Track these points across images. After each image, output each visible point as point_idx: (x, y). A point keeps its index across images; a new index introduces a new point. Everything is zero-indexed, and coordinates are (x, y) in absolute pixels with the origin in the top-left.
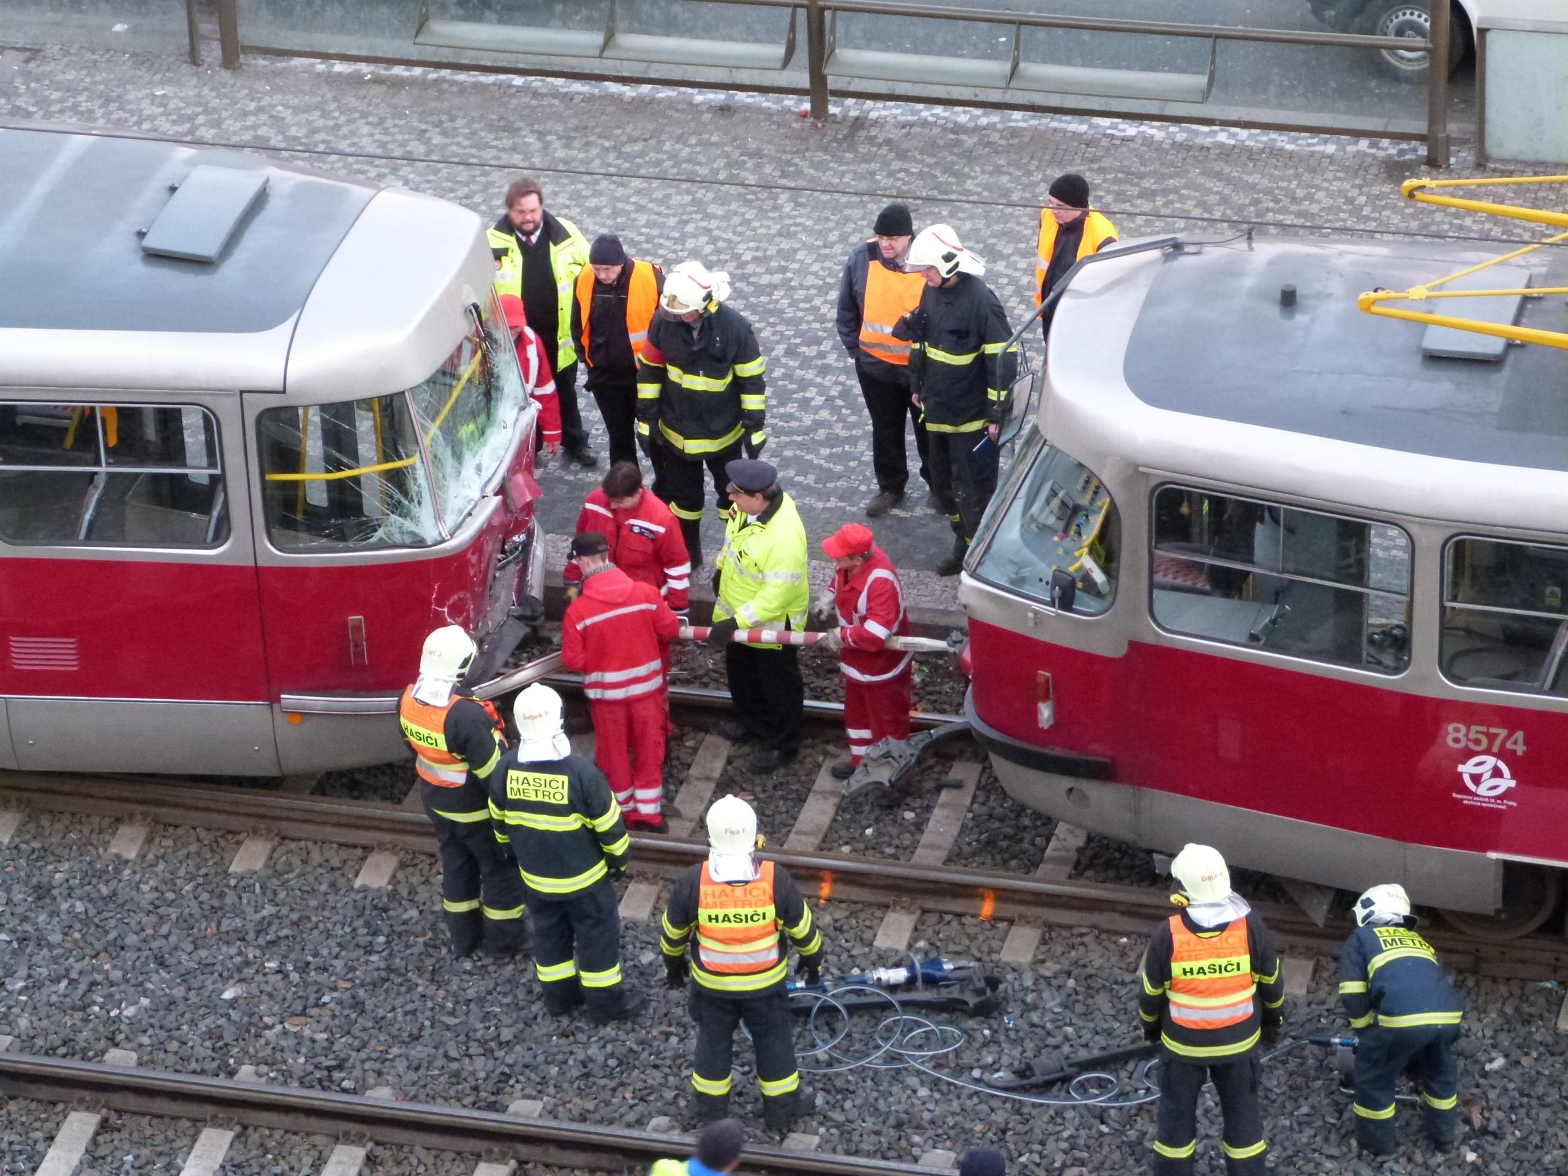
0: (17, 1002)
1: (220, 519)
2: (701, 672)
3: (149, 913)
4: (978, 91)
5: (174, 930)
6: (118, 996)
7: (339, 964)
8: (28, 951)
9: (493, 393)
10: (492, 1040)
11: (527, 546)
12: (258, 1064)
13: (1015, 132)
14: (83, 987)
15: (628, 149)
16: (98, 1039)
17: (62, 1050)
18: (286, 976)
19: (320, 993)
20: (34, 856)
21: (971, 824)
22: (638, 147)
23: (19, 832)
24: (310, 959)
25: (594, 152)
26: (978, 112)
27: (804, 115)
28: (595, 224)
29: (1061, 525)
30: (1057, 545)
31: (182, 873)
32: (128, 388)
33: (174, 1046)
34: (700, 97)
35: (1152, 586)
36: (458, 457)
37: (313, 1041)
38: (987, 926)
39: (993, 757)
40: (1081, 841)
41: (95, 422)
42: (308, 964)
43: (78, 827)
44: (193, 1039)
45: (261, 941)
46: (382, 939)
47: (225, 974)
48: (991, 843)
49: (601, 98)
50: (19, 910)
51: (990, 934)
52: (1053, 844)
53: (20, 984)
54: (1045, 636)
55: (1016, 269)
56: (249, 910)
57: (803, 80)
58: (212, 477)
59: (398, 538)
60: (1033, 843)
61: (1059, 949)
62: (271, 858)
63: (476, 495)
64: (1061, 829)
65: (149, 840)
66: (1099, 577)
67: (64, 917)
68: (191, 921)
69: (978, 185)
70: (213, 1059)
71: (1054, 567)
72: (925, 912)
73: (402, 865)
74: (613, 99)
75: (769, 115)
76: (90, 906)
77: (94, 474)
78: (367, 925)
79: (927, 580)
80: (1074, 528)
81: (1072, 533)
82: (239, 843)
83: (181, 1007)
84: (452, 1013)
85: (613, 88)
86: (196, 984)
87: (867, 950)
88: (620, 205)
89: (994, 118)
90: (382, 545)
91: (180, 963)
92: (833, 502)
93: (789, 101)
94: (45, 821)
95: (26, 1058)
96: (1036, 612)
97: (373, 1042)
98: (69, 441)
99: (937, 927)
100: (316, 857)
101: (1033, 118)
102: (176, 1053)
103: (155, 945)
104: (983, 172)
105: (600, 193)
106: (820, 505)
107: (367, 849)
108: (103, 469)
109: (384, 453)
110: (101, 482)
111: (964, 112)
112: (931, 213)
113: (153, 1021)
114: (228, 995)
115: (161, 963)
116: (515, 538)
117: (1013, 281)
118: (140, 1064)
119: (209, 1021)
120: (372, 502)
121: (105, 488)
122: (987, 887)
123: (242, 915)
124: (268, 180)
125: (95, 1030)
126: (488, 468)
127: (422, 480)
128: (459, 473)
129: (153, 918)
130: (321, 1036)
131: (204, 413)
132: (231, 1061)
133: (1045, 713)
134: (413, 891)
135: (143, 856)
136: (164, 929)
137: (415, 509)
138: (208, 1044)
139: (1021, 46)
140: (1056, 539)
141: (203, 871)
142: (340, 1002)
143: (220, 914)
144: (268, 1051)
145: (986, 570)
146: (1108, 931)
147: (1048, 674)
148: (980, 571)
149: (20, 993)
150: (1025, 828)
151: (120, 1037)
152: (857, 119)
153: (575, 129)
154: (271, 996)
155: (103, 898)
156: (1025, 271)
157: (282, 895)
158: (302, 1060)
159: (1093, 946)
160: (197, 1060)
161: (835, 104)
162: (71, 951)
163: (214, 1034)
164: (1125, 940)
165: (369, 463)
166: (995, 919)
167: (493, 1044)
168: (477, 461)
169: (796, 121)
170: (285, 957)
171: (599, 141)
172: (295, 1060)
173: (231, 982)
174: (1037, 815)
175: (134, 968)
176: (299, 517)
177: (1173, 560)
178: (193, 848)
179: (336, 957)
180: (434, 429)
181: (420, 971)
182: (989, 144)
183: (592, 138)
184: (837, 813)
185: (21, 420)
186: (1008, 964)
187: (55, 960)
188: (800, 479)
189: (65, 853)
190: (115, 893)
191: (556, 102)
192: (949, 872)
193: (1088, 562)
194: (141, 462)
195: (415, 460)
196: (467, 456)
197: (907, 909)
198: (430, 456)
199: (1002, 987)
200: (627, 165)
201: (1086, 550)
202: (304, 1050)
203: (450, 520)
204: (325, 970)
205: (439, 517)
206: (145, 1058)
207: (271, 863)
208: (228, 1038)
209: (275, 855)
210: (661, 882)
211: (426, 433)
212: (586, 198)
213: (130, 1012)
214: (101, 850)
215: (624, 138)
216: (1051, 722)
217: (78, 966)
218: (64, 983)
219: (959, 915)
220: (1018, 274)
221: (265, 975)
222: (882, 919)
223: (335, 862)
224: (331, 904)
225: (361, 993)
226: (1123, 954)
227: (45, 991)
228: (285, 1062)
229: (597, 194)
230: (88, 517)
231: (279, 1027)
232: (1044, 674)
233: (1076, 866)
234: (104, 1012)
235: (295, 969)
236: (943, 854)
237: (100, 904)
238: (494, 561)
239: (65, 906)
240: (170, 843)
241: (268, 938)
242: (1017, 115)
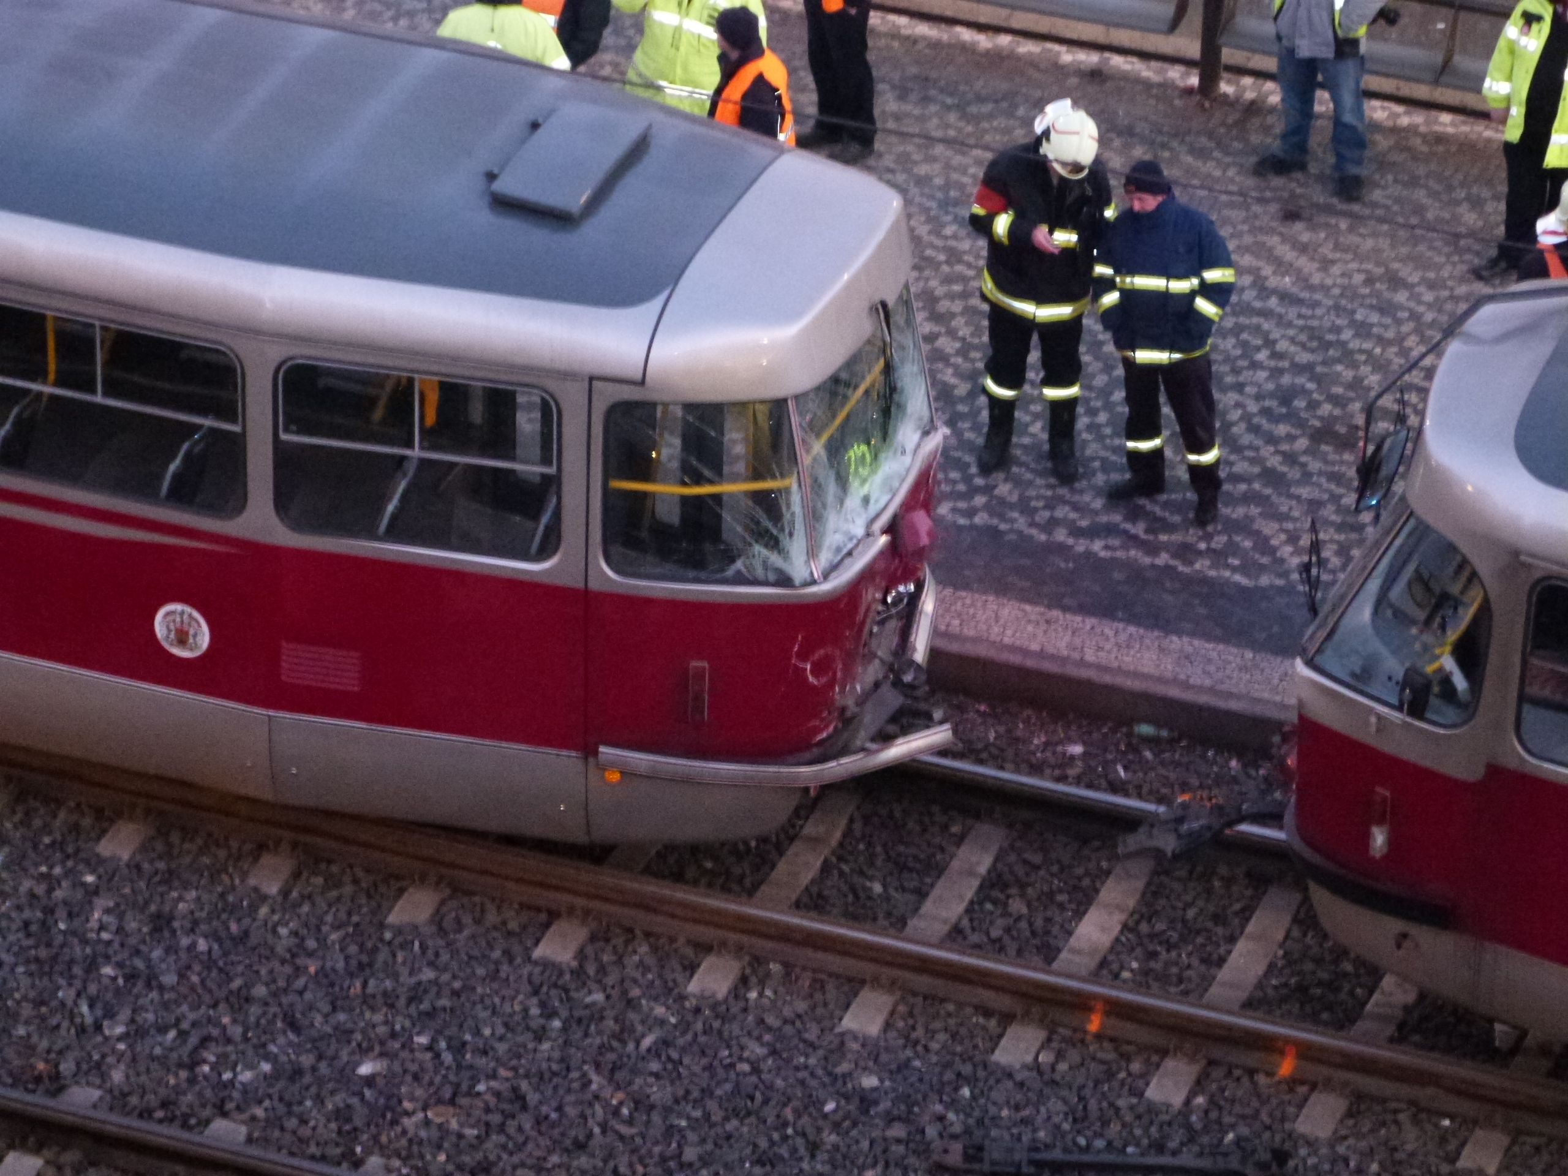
0: (114, 1050)
1: (548, 529)
2: (980, 746)
3: (283, 962)
4: (1402, 84)
5: (311, 986)
6: (233, 1057)
7: (502, 1048)
8: (135, 991)
9: (893, 409)
10: (672, 1158)
11: (914, 599)
12: (389, 1157)
13: (1440, 139)
14: (193, 1040)
15: (973, 109)
16: (203, 1106)
17: (160, 1114)
18: (437, 1055)
19: (475, 1080)
20: (157, 879)
21: (1280, 964)
22: (987, 108)
23: (143, 848)
24: (468, 1037)
25: (933, 108)
26: (1399, 109)
27: (1189, 91)
28: (922, 195)
29: (1421, 615)
30: (1416, 638)
31: (329, 918)
32: (455, 358)
33: (292, 1123)
34: (1067, 56)
35: (1522, 698)
36: (843, 482)
37: (460, 1136)
38: (1284, 1087)
39: (1313, 886)
40: (1410, 997)
41: (412, 394)
42: (464, 1044)
43: (213, 849)
44: (316, 1118)
45: (413, 1010)
46: (557, 1024)
47: (364, 1045)
48: (1302, 989)
49: (950, 46)
50: (133, 941)
51: (1287, 1097)
52: (1376, 997)
53: (120, 1030)
54: (1388, 746)
55: (1420, 302)
56: (404, 972)
57: (1193, 48)
58: (544, 476)
59: (760, 572)
60: (1351, 993)
61: (1366, 1126)
62: (438, 911)
63: (859, 531)
64: (1388, 982)
65: (296, 875)
66: (1460, 682)
67: (183, 955)
68: (332, 976)
69: (1388, 197)
70: (337, 1145)
71: (1407, 665)
72: (1211, 1063)
73: (593, 938)
74: (966, 49)
75: (1147, 85)
76: (216, 947)
77: (403, 459)
78: (543, 1005)
79: (1264, 664)
80: (1438, 620)
81: (1435, 625)
82: (401, 891)
83: (307, 1079)
84: (630, 1122)
85: (966, 35)
86: (330, 1052)
87: (1134, 1101)
88: (955, 176)
89: (1418, 118)
90: (740, 579)
91: (312, 1025)
92: (1163, 559)
93: (1175, 73)
94: (175, 838)
95: (114, 1118)
96: (1379, 717)
97: (530, 1146)
98: (378, 414)
99: (1224, 1083)
100: (492, 917)
101: (1464, 123)
102: (294, 1132)
103: (285, 1000)
104: (1396, 181)
105: (933, 159)
106: (1147, 560)
107: (553, 915)
108: (416, 452)
109: (755, 469)
110: (411, 469)
111: (1383, 108)
112: (1327, 225)
113: (271, 1091)
114: (365, 1069)
115: (292, 1024)
116: (901, 588)
117: (1415, 317)
118: (250, 1140)
119: (339, 1099)
120: (732, 526)
121: (415, 476)
122: (1287, 1040)
123: (395, 976)
124: (650, 126)
125: (200, 1094)
126: (877, 501)
127: (797, 507)
128: (842, 502)
129: (288, 969)
130: (471, 1132)
131: (543, 399)
132: (358, 1149)
133: (1379, 838)
134: (602, 970)
135: (285, 893)
136: (300, 982)
137: (784, 540)
138: (333, 1126)
139: (1458, 34)
140: (1414, 631)
141: (355, 919)
142: (498, 1094)
143: (368, 971)
144: (404, 1142)
145: (1328, 660)
146: (1429, 1111)
147: (1387, 794)
148: (1318, 660)
149: (120, 1039)
150: (1346, 975)
151: (230, 1106)
152: (1253, 102)
153: (916, 78)
154: (416, 1077)
155: (233, 939)
156: (1430, 306)
157: (445, 957)
158: (442, 1158)
159: (1407, 1126)
160: (318, 1144)
161: (1229, 82)
162: (185, 997)
163: (342, 1115)
164: (1446, 1122)
165: (735, 478)
166: (1292, 1083)
167: (672, 1164)
168: (865, 490)
169: (1181, 97)
170: (439, 1032)
171: (940, 97)
172: (434, 1157)
173: (371, 1055)
174: (1360, 962)
175: (258, 1024)
176: (644, 534)
177: (1552, 671)
178: (348, 889)
179: (501, 1039)
180: (818, 447)
181: (598, 1066)
182: (1408, 149)
183: (933, 92)
184: (1122, 932)
185: (322, 382)
186: (1303, 1136)
187: (166, 1005)
188: (1128, 526)
189: (194, 878)
190: (246, 934)
191: (896, 44)
192: (1245, 1017)
193: (1448, 663)
194: (462, 449)
195: (792, 482)
196: (854, 484)
197: (1192, 1059)
198: (808, 481)
199: (1291, 1163)
200: (970, 129)
201: (1448, 649)
202: (446, 1145)
203: (825, 557)
204: (485, 1053)
205: (812, 553)
206: (256, 1135)
207: (437, 919)
208: (358, 1122)
209: (444, 909)
210: (898, 994)
211: (808, 451)
212: (916, 163)
213: (246, 1076)
214: (237, 881)
215: (970, 96)
216: (1385, 850)
217: (192, 1016)
218: (172, 1034)
219: (1251, 1072)
220: (1421, 309)
221: (412, 1051)
222: (1158, 1066)
223: (513, 925)
224: (503, 975)
225: (524, 1085)
226: (1443, 1140)
227: (149, 1041)
228: (422, 1157)
229: (931, 159)
230: (391, 508)
231: (420, 1115)
232: (1383, 792)
233: (1401, 1026)
234: (215, 1075)
235: (449, 1048)
236: (1243, 995)
237: (228, 944)
238: (872, 614)
239: (185, 942)
240: (319, 881)
241: (422, 1007)
242: (1446, 118)
